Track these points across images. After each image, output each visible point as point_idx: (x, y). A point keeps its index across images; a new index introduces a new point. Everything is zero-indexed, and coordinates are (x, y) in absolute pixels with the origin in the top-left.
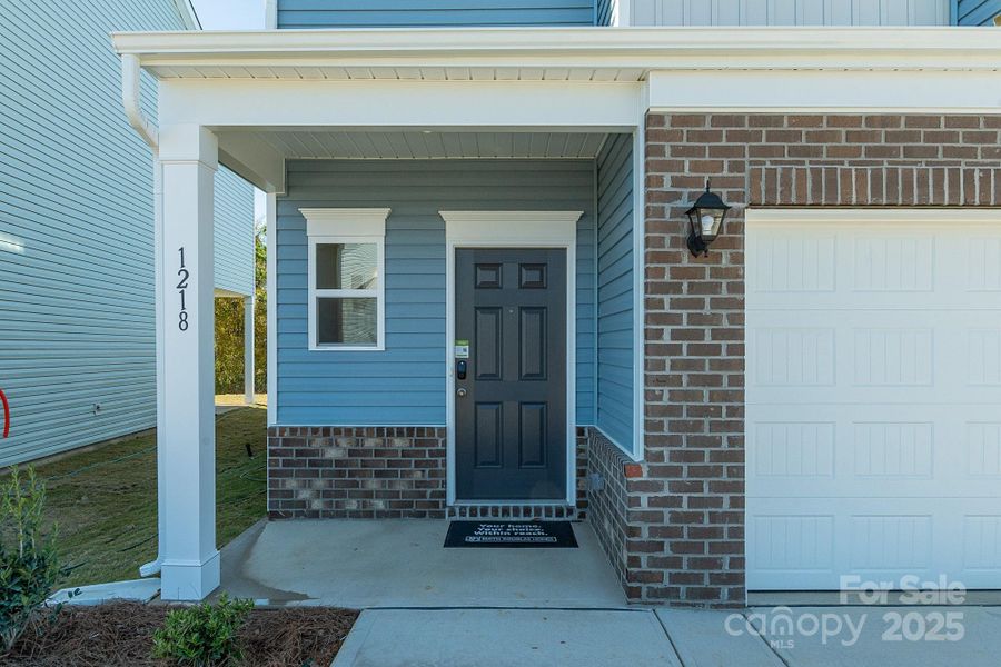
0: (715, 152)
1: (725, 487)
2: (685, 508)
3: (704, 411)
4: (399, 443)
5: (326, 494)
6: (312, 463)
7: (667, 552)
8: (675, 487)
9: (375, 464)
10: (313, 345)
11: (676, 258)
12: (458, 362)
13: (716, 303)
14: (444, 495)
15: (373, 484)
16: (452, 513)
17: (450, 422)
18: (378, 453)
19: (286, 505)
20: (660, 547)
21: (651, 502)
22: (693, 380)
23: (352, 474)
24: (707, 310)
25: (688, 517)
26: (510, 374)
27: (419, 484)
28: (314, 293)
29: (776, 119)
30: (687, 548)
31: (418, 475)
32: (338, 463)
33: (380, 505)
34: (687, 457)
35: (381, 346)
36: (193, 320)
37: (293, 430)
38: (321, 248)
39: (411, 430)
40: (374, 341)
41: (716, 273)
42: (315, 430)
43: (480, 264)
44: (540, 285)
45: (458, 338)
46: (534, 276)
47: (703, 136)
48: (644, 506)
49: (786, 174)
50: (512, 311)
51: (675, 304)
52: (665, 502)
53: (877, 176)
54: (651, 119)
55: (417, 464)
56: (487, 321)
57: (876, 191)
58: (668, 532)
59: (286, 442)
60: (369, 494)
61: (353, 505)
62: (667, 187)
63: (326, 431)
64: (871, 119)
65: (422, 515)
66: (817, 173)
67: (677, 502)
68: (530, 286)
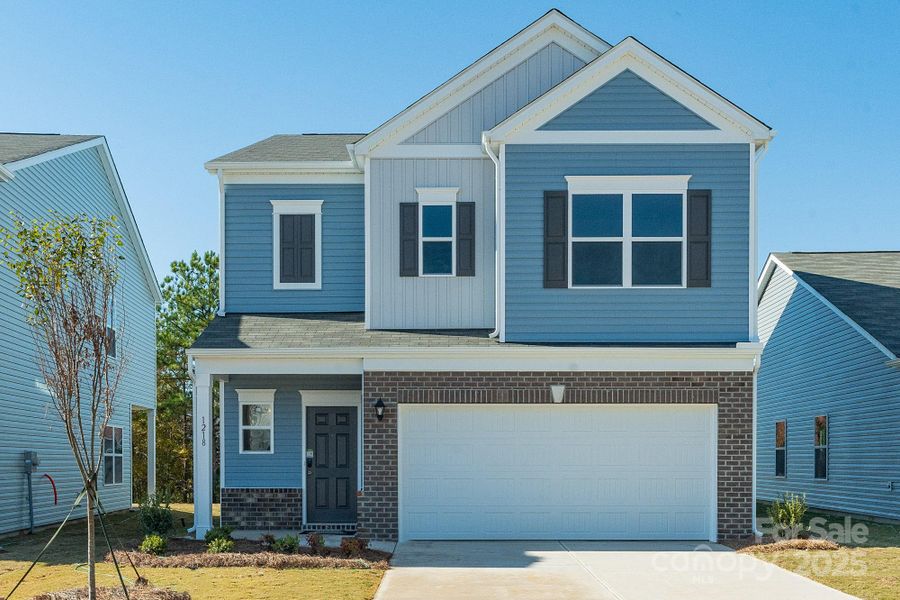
0: (387, 384)
1: (391, 500)
2: (377, 507)
3: (383, 473)
4: (280, 496)
5: (247, 519)
6: (241, 505)
7: (371, 522)
8: (374, 500)
9: (269, 505)
10: (241, 451)
11: (374, 421)
12: (307, 459)
13: (387, 437)
14: (301, 519)
15: (269, 514)
16: (305, 527)
17: (304, 487)
18: (271, 500)
19: (230, 524)
20: (368, 520)
21: (365, 504)
22: (380, 463)
23: (259, 510)
24: (384, 439)
25: (378, 510)
26: (332, 465)
27: (289, 514)
28: (242, 427)
29: (407, 373)
30: (378, 520)
31: (289, 511)
32: (253, 505)
33: (272, 524)
34: (377, 489)
35: (272, 451)
36: (207, 442)
37: (233, 490)
38: (244, 406)
39: (286, 490)
40: (269, 449)
41: (387, 426)
42: (243, 490)
43: (317, 414)
44: (346, 424)
45: (307, 448)
46: (343, 419)
47: (383, 379)
48: (363, 506)
49: (411, 392)
50: (333, 436)
51: (373, 437)
52: (370, 505)
53: (442, 393)
54: (366, 373)
55: (289, 505)
56: (321, 440)
57: (441, 398)
58: (371, 515)
59: (229, 495)
60: (267, 519)
61: (259, 524)
62: (370, 397)
63: (248, 490)
64: (440, 373)
65: (291, 528)
66: (421, 392)
67: (374, 505)
68: (341, 423)
